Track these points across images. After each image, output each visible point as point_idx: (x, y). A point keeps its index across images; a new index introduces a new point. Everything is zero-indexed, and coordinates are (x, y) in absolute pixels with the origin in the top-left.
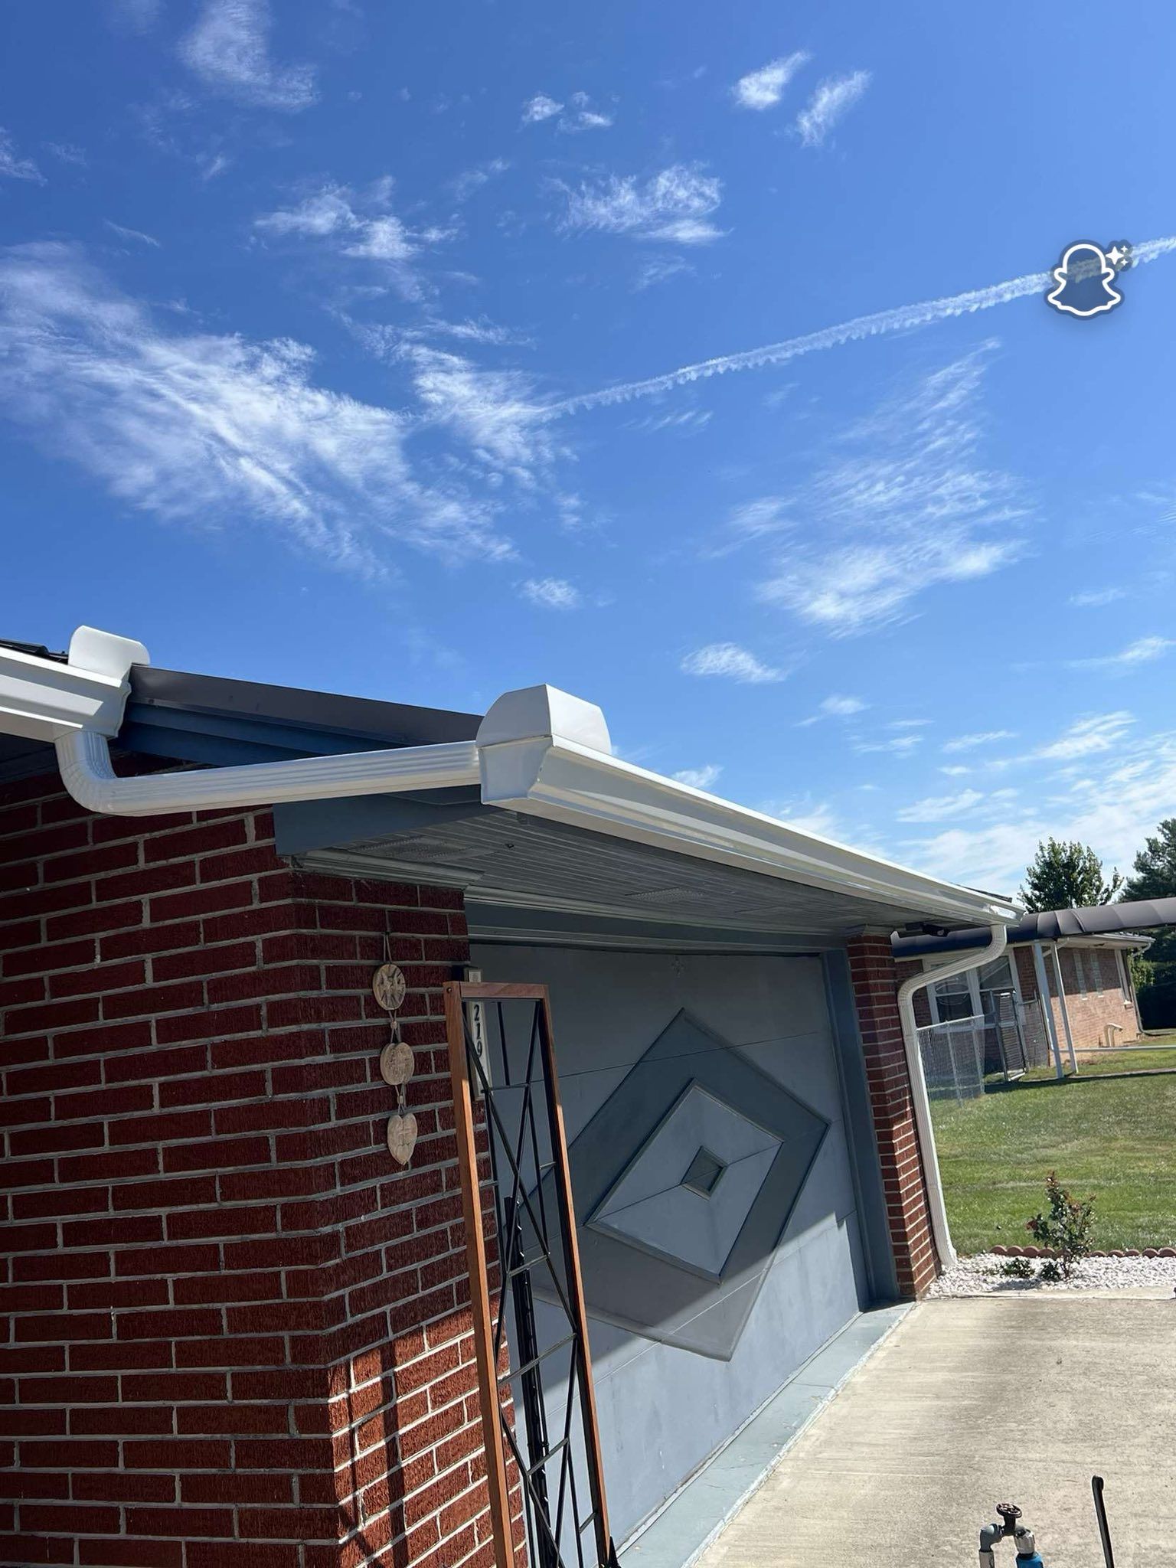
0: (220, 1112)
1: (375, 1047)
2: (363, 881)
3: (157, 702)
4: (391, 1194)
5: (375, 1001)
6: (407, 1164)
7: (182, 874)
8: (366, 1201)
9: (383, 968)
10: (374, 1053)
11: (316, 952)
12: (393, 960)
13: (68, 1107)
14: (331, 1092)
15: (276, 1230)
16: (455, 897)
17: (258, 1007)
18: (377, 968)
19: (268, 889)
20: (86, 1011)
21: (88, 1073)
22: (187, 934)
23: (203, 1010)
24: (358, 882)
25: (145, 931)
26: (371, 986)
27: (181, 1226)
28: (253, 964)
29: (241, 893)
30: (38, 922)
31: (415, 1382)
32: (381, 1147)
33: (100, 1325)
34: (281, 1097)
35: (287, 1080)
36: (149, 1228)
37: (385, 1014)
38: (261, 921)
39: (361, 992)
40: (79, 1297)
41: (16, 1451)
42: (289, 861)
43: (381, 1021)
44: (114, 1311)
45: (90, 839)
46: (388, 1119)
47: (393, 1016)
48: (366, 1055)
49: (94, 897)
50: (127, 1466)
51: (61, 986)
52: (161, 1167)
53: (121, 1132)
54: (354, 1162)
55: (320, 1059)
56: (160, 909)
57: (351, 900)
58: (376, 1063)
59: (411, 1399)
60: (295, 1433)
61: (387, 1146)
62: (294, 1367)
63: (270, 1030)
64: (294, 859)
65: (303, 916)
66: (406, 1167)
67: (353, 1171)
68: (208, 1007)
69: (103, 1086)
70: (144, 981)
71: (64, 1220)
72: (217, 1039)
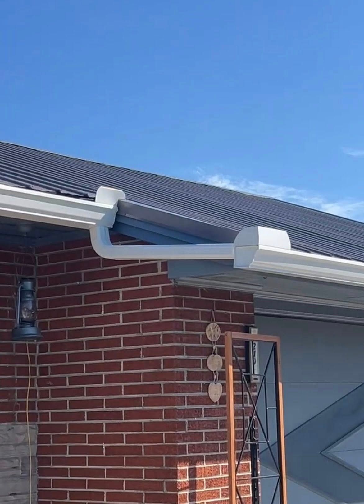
0: (145, 374)
1: (205, 355)
2: (205, 289)
3: (127, 215)
4: (209, 412)
5: (207, 337)
6: (217, 402)
7: (134, 283)
8: (198, 413)
9: (211, 324)
10: (205, 358)
11: (182, 317)
12: (216, 321)
13: (90, 368)
14: (185, 370)
15: (162, 418)
16: (250, 297)
17: (159, 335)
18: (208, 324)
19: (165, 290)
20: (97, 332)
21: (97, 356)
22: (135, 306)
23: (139, 335)
24: (202, 290)
25: (120, 303)
26: (205, 331)
27: (129, 415)
28: (158, 319)
29: (154, 292)
30: (81, 296)
31: (214, 484)
32: (206, 394)
33: (99, 450)
34: (166, 370)
35: (169, 363)
36: (118, 415)
37: (211, 342)
38: (161, 302)
39: (201, 333)
40: (92, 439)
41: (68, 494)
42: (172, 281)
43: (209, 345)
44: (104, 445)
45: (101, 266)
46: (209, 384)
47: (214, 344)
48: (201, 358)
49: (102, 288)
50: (107, 501)
51: (89, 322)
52: (123, 393)
53: (109, 379)
54: (193, 397)
55: (181, 357)
56: (126, 295)
57: (198, 296)
58: (205, 361)
59: (212, 490)
60: (165, 491)
61: (208, 394)
62: (166, 468)
63: (164, 344)
64: (174, 280)
65: (178, 302)
66: (216, 403)
67: (192, 401)
68: (142, 334)
69: (103, 361)
70: (119, 322)
71: (87, 410)
72: (145, 346)
